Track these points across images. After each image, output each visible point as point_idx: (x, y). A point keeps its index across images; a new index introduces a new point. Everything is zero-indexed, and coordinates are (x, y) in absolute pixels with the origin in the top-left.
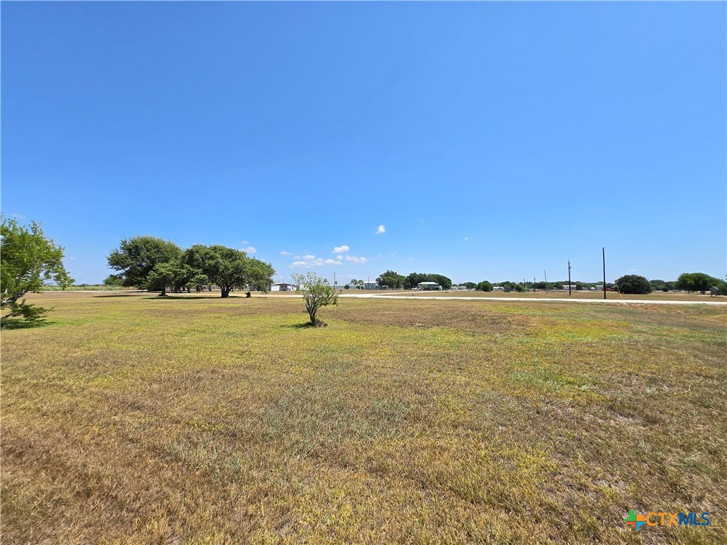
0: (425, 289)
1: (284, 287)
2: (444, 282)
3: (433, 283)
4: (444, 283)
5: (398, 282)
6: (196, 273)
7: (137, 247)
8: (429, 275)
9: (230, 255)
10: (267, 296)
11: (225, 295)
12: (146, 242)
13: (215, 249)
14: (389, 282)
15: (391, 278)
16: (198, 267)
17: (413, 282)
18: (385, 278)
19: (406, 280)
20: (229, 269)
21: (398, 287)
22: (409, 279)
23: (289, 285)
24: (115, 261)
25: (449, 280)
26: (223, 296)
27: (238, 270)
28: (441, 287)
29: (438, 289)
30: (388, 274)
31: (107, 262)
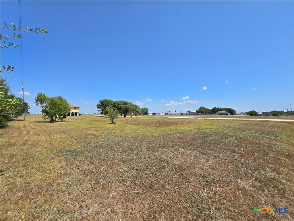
0: (220, 115)
1: (154, 114)
3: (225, 112)
4: (231, 112)
5: (206, 111)
6: (115, 110)
7: (103, 102)
8: (223, 108)
9: (125, 103)
10: (137, 117)
11: (125, 117)
12: (105, 100)
13: (121, 102)
14: (202, 111)
16: (117, 107)
17: (214, 111)
18: (200, 110)
20: (124, 108)
21: (205, 114)
22: (212, 110)
23: (156, 113)
24: (99, 107)
25: (234, 110)
26: (124, 117)
27: (127, 108)
28: (229, 114)
29: (227, 115)
30: (201, 108)
31: (96, 107)
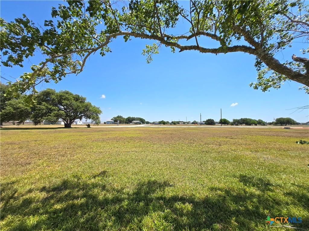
0: (136, 124)
2: (143, 121)
5: (124, 120)
8: (136, 118)
15: (120, 119)
18: (117, 118)
19: (126, 120)
21: (123, 123)
29: (141, 124)
